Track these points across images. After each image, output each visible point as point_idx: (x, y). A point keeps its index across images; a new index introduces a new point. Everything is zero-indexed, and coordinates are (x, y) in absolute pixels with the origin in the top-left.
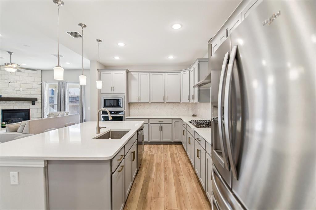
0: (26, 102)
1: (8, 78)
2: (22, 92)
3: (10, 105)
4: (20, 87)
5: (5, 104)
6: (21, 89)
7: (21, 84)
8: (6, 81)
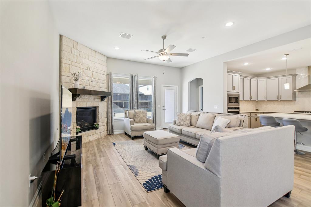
0: (96, 97)
1: (83, 63)
2: (94, 83)
3: (84, 101)
4: (92, 77)
5: (80, 100)
6: (93, 79)
7: (94, 73)
8: (81, 67)
